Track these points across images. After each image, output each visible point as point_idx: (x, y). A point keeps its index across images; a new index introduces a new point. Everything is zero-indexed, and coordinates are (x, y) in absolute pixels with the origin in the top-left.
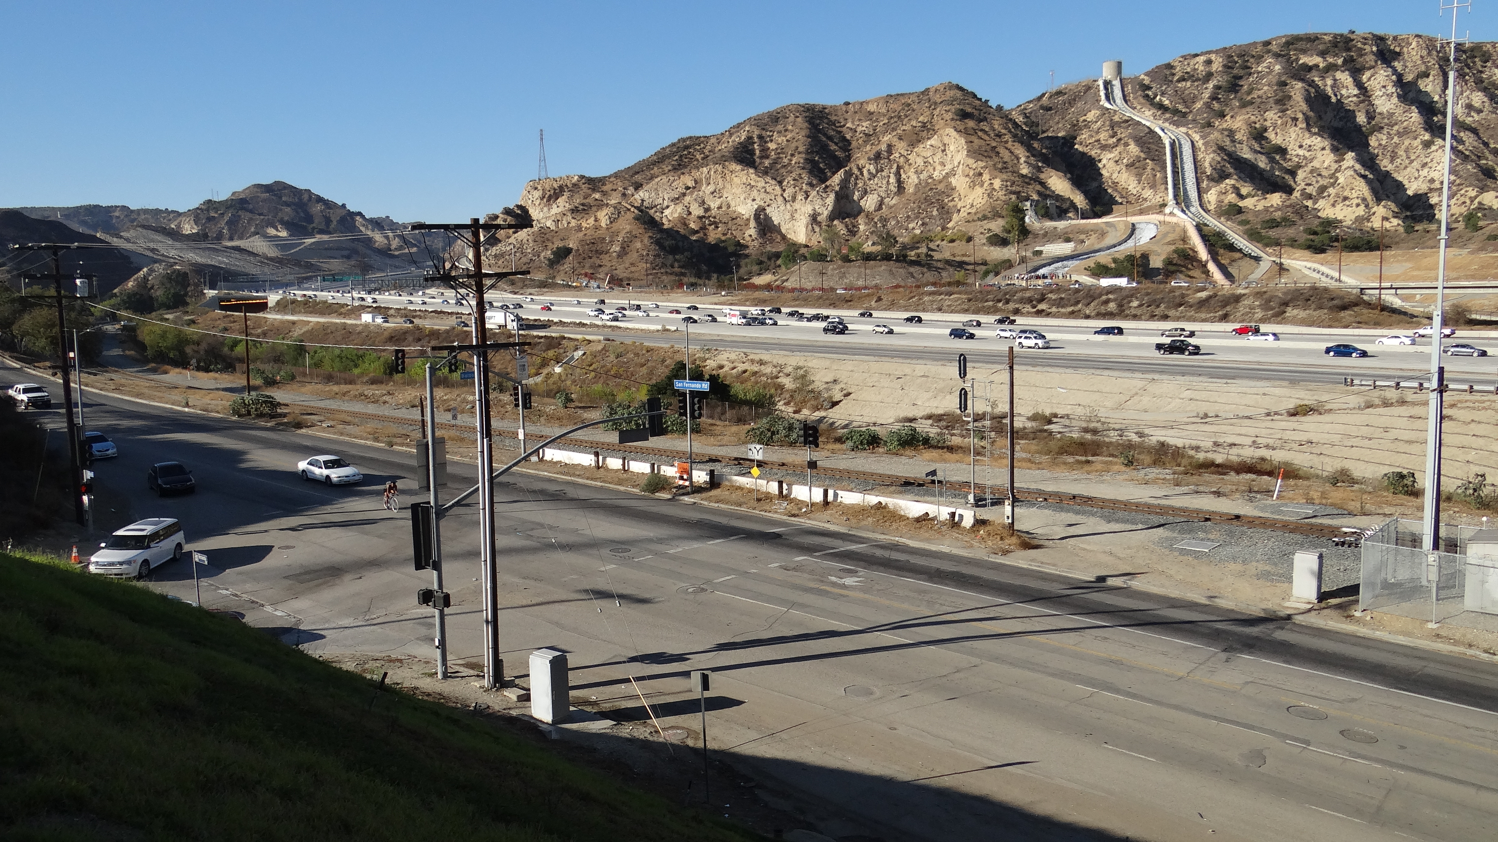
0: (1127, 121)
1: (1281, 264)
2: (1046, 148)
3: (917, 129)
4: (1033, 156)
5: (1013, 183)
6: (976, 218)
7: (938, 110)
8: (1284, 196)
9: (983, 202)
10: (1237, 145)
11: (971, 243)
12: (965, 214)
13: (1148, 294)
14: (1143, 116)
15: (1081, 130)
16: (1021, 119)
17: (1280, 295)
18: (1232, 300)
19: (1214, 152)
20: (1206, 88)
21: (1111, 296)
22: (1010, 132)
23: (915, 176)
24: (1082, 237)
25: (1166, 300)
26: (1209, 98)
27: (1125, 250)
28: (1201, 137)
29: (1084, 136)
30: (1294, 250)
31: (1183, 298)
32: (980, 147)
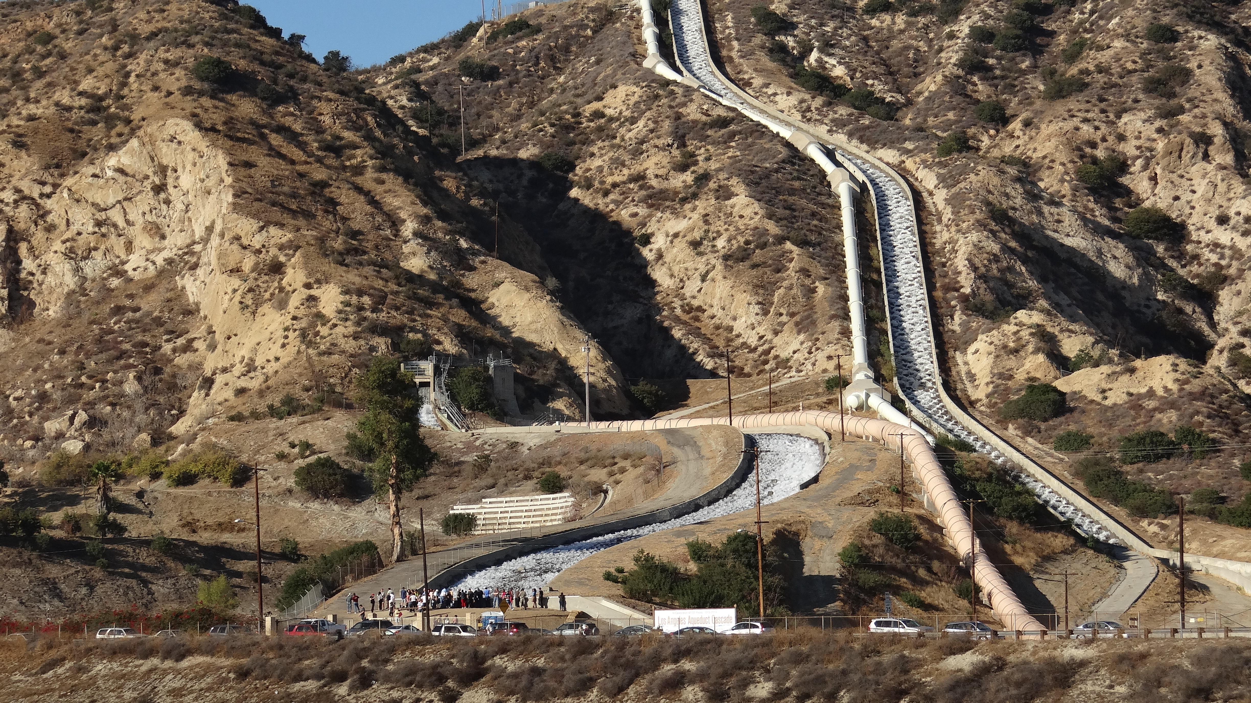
0: (723, 123)
1: (1184, 571)
2: (482, 194)
3: (75, 115)
4: (443, 216)
5: (380, 301)
6: (262, 408)
7: (143, 58)
8: (1183, 364)
9: (287, 356)
10: (1046, 209)
11: (250, 487)
12: (229, 394)
13: (799, 659)
14: (771, 109)
15: (587, 142)
16: (404, 101)
17: (1186, 664)
18: (1048, 680)
19: (981, 225)
20: (951, 36)
21: (688, 665)
22: (369, 137)
23: (67, 266)
24: (598, 475)
25: (855, 678)
26: (960, 64)
27: (728, 518)
28: (942, 179)
29: (597, 162)
30: (1219, 529)
31: (906, 672)
32: (276, 181)
